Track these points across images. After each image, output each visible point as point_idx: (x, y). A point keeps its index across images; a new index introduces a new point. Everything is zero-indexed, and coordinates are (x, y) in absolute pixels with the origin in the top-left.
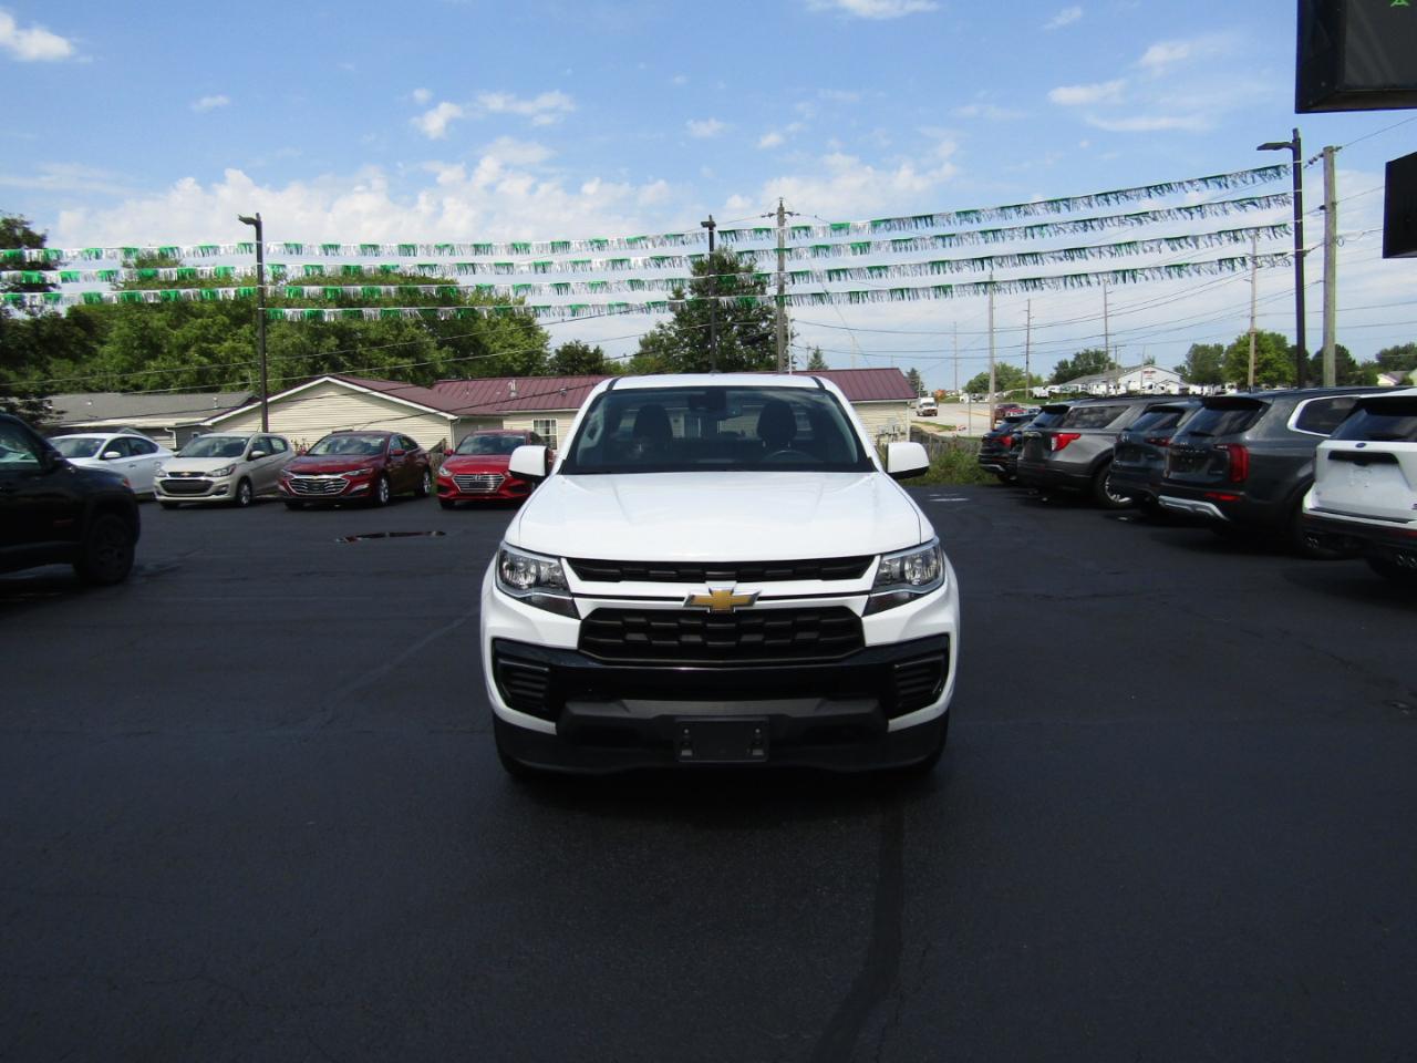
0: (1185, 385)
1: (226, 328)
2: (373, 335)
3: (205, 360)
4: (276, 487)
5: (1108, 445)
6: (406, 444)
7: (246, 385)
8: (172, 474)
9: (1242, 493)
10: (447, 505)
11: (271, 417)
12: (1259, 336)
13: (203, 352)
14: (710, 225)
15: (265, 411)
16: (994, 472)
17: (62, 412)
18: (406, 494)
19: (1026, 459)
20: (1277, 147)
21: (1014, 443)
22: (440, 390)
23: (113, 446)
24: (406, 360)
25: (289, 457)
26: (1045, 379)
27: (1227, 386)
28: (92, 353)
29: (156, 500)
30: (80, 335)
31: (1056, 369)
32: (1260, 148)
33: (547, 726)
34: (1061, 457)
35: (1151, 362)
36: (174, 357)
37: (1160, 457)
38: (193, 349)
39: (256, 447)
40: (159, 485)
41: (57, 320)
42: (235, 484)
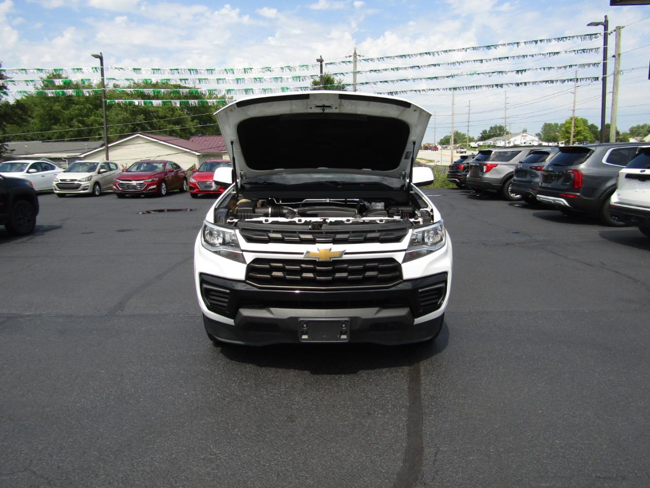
0: (541, 142)
1: (90, 110)
2: (161, 114)
3: (81, 125)
4: (112, 187)
5: (512, 169)
6: (175, 166)
7: (101, 138)
8: (61, 180)
9: (578, 194)
10: (194, 196)
11: (110, 154)
12: (576, 119)
13: (79, 122)
14: (321, 61)
15: (107, 150)
16: (455, 183)
17: (13, 150)
18: (175, 191)
19: (471, 176)
20: (597, 24)
21: (465, 168)
22: (193, 141)
23: (33, 166)
24: (177, 126)
25: (118, 173)
26: (476, 139)
27: (560, 143)
28: (28, 122)
29: (54, 193)
30: (19, 113)
31: (481, 134)
32: (588, 25)
33: (230, 321)
34: (488, 175)
35: (525, 131)
36: (65, 124)
37: (537, 176)
38: (75, 120)
39: (102, 167)
40: (55, 185)
41: (7, 105)
42: (93, 185)
